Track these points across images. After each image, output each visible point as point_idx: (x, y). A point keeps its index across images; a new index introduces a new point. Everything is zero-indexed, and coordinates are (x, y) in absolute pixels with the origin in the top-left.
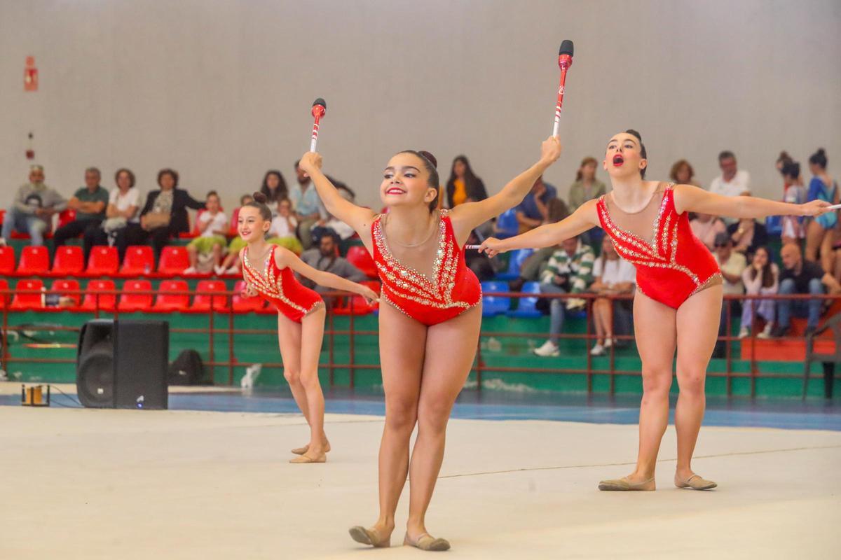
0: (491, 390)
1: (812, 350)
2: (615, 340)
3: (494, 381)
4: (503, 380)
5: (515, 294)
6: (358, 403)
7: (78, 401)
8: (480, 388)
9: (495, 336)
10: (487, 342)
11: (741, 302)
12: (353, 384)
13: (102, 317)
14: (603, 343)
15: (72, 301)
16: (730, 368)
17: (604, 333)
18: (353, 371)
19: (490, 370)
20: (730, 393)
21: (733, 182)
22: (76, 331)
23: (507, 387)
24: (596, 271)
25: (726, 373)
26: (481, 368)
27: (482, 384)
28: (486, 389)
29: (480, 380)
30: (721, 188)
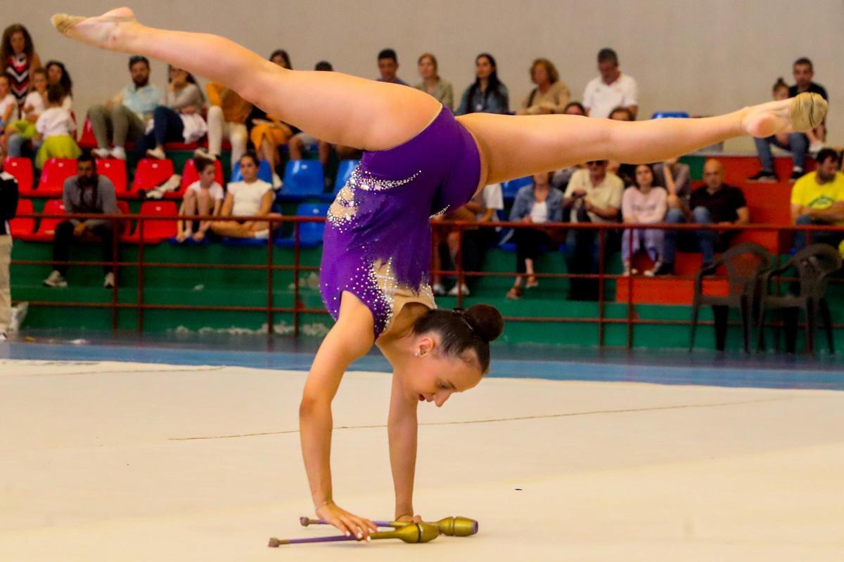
0: (311, 337)
1: (701, 291)
3: (315, 325)
4: (326, 325)
6: (148, 350)
8: (297, 333)
10: (306, 278)
16: (603, 312)
18: (142, 311)
19: (311, 313)
20: (602, 342)
25: (598, 319)
26: (300, 310)
27: (300, 329)
28: (305, 335)
29: (298, 324)
30: (598, 90)
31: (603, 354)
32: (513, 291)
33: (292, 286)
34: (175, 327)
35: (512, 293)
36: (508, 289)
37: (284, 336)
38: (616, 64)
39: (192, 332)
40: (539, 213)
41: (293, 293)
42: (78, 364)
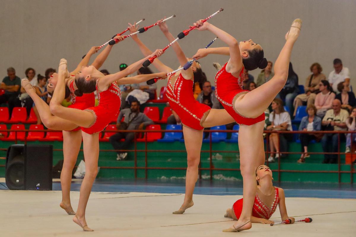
0: (217, 180)
2: (281, 154)
3: (219, 175)
4: (223, 175)
5: (230, 131)
6: (149, 186)
7: (6, 186)
8: (211, 178)
9: (219, 152)
10: (215, 155)
11: (345, 134)
12: (147, 177)
13: (18, 144)
14: (274, 155)
15: (3, 135)
16: (340, 168)
17: (275, 151)
18: (147, 170)
19: (217, 170)
20: (340, 181)
21: (340, 73)
22: (6, 150)
23: (225, 179)
24: (271, 119)
25: (337, 171)
26: (212, 169)
27: (213, 177)
28: (215, 179)
29: (212, 175)
30: (334, 76)
31: (341, 186)
32: (300, 160)
33: (209, 159)
34: (160, 177)
35: (300, 161)
36: (299, 159)
37: (206, 180)
38: (341, 65)
39: (168, 179)
40: (310, 127)
41: (209, 162)
42: (121, 193)
